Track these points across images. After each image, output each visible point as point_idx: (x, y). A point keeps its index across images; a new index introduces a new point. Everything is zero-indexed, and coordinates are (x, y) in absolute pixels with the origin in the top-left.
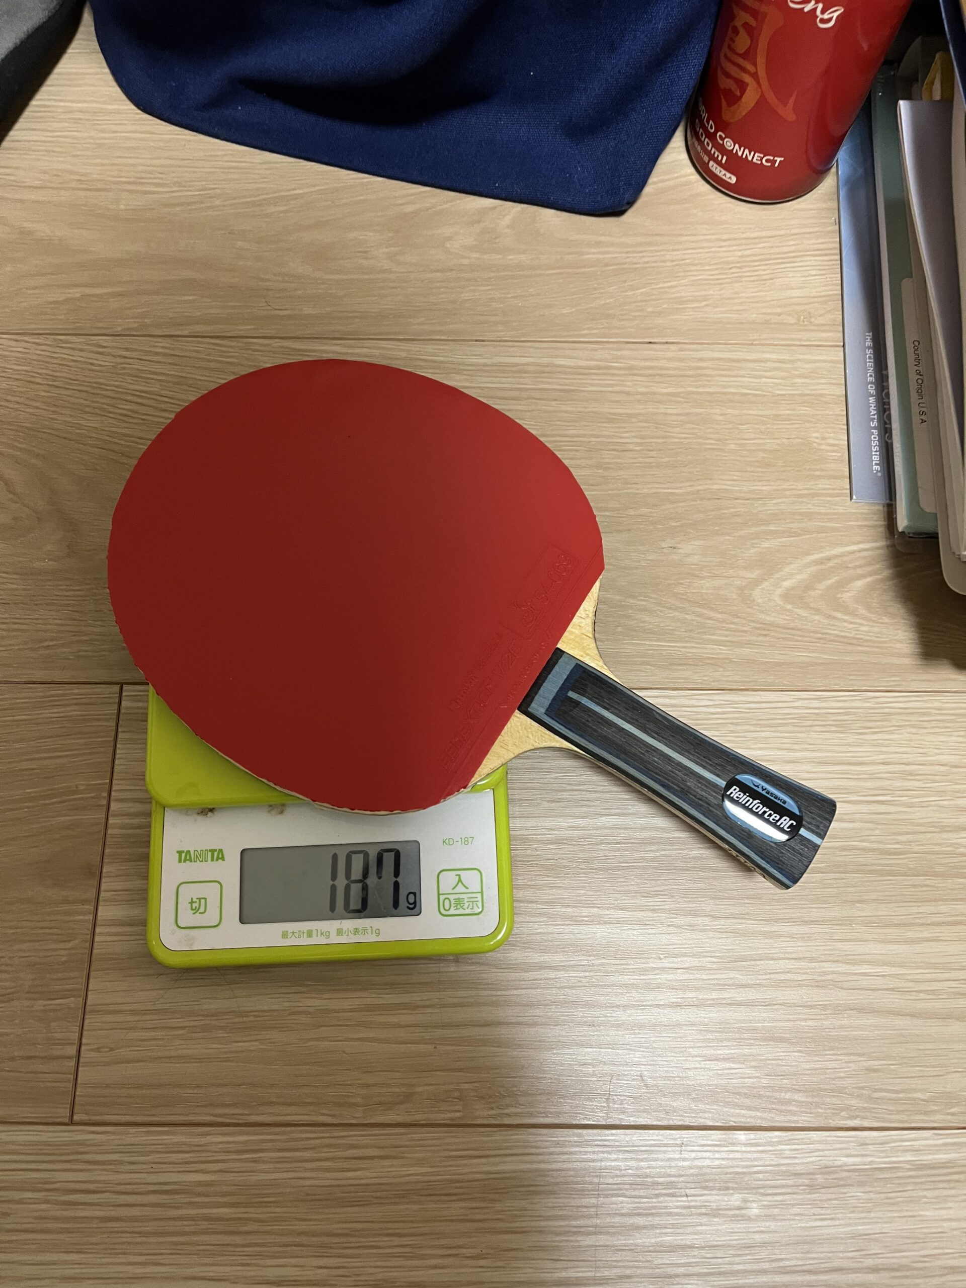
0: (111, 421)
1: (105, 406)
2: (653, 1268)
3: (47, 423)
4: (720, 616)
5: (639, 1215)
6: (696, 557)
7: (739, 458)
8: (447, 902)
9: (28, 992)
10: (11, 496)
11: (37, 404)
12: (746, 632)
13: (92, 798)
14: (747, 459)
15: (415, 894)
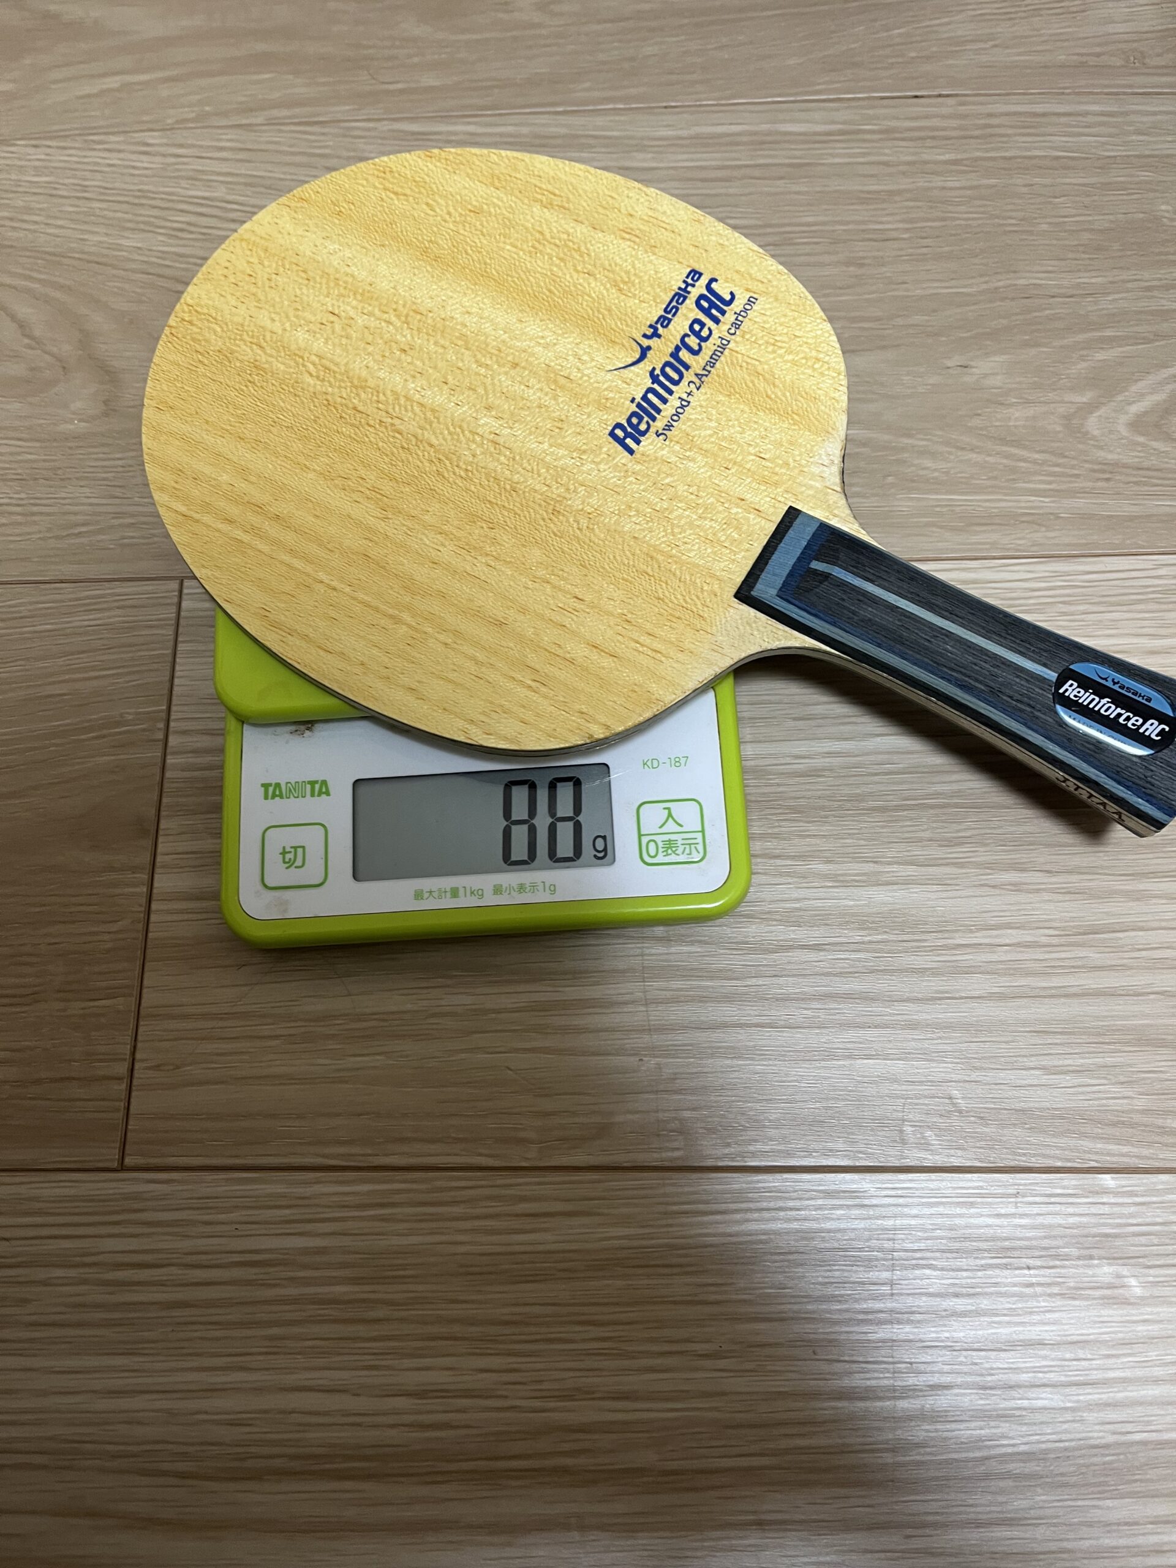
0: (161, 238)
1: (152, 220)
2: (982, 1375)
3: (72, 245)
4: (1037, 456)
5: (957, 1295)
6: (999, 377)
7: (1055, 242)
8: (652, 846)
9: (59, 991)
10: (26, 341)
11: (60, 222)
12: (1077, 476)
13: (144, 730)
14: (1067, 242)
15: (604, 838)
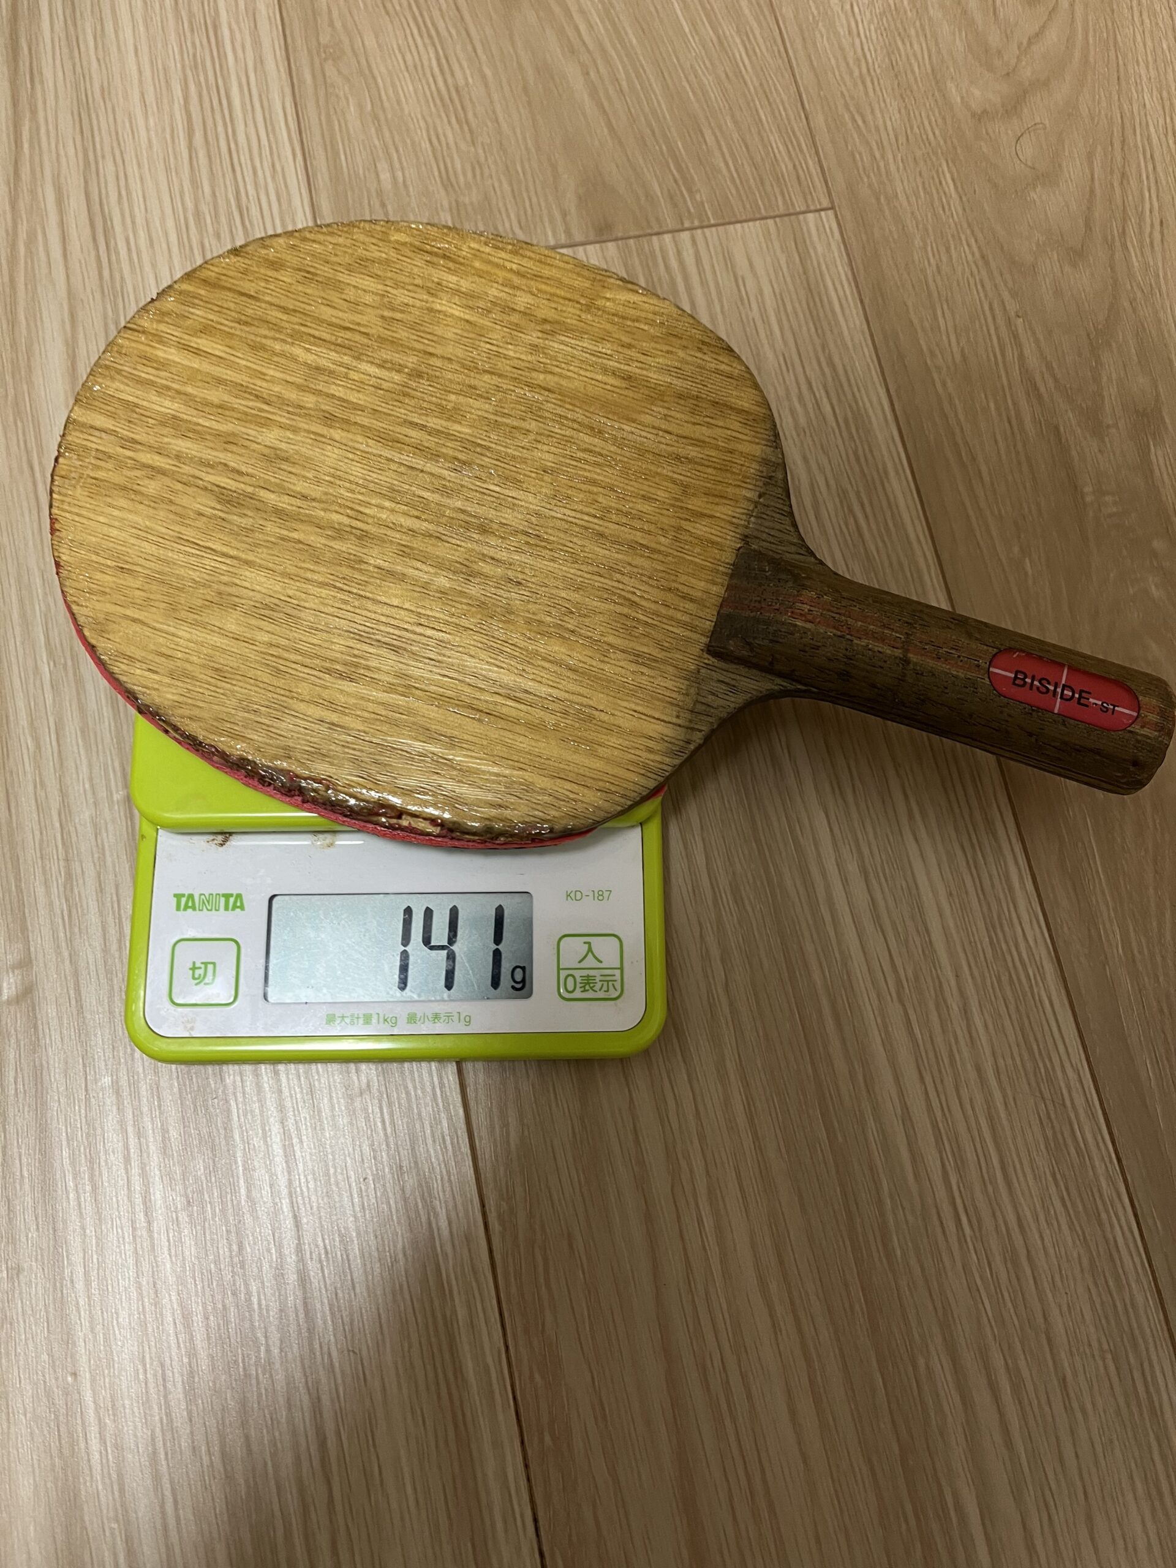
4: (1168, 937)
10: (1025, 42)
12: (1157, 980)
13: (689, 211)
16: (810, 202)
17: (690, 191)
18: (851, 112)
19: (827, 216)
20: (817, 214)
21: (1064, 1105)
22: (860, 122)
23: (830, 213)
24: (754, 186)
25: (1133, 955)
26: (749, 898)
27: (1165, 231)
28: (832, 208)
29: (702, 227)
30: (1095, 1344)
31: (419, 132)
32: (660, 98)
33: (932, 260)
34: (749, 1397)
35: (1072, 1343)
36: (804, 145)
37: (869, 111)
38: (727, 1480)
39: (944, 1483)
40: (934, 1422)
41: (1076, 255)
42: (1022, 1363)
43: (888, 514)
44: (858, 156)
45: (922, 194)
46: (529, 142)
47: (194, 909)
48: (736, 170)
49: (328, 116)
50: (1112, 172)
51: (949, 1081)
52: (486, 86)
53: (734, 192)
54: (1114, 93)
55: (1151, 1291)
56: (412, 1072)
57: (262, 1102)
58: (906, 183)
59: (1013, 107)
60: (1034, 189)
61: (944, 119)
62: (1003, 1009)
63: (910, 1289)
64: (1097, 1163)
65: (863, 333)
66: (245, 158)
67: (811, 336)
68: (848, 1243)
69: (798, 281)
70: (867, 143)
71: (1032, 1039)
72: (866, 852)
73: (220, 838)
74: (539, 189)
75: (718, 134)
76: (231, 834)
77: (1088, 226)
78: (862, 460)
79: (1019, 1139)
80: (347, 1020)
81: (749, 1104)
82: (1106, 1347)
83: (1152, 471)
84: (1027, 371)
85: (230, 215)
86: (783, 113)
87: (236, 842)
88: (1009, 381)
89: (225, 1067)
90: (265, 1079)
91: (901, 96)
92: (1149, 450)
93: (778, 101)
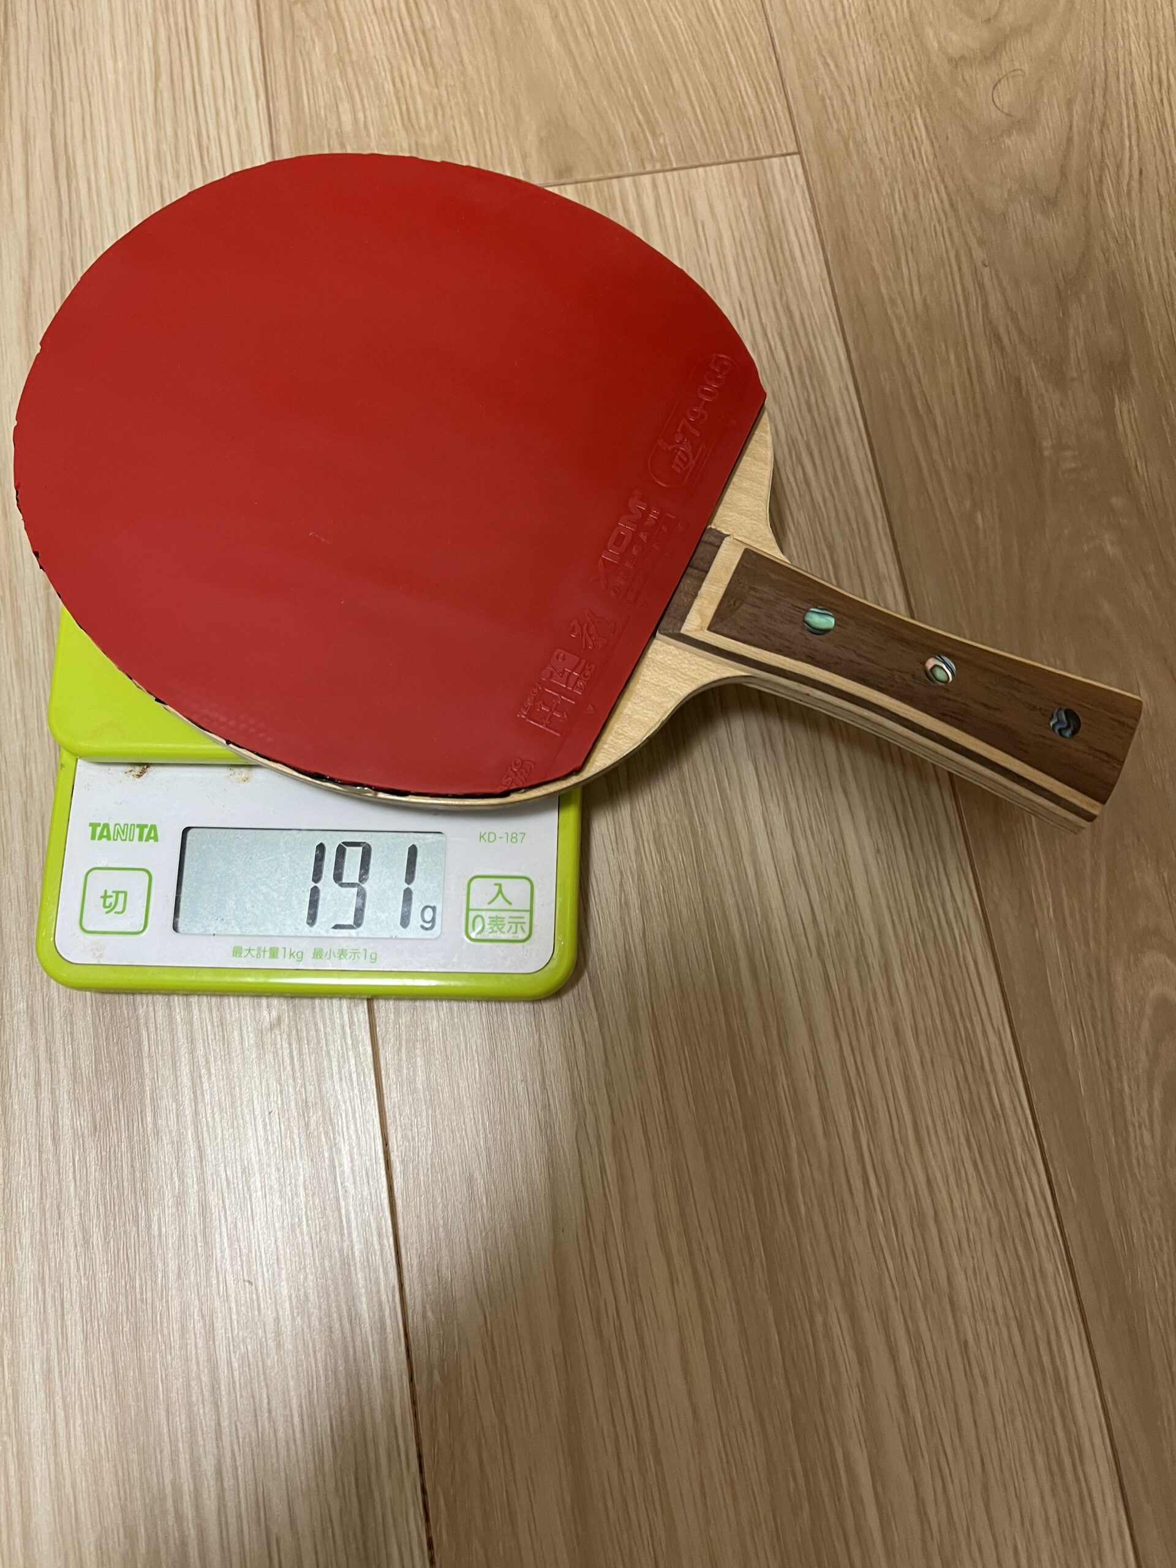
13: (651, 154)
16: (776, 147)
17: (654, 134)
18: (824, 57)
19: (792, 160)
20: (782, 159)
21: (983, 1068)
22: (832, 66)
23: (796, 158)
24: (719, 129)
25: (1064, 918)
26: (671, 848)
27: (1144, 182)
28: (799, 153)
29: (663, 171)
30: (1000, 1311)
31: (383, 74)
32: (629, 41)
33: (898, 206)
34: (642, 1345)
35: (976, 1308)
36: (773, 91)
37: (842, 55)
38: (615, 1426)
39: (835, 1442)
40: (828, 1379)
41: (1049, 204)
42: (923, 1326)
43: (837, 465)
44: (828, 101)
45: (892, 139)
46: (493, 83)
47: (109, 839)
48: (702, 114)
49: (294, 58)
50: (1091, 120)
51: (865, 1038)
52: (454, 28)
53: (699, 135)
54: (1100, 38)
55: (1062, 1261)
56: (322, 1010)
57: (172, 1032)
58: (876, 129)
59: (991, 54)
60: (1010, 135)
61: (919, 64)
62: (925, 969)
63: (812, 1245)
64: (1013, 1127)
65: (823, 281)
66: (208, 100)
67: (769, 284)
68: (751, 1197)
69: (759, 227)
70: (839, 87)
71: (954, 1001)
72: (793, 805)
73: (138, 769)
74: (501, 131)
75: (686, 76)
76: (148, 765)
77: (1063, 174)
78: (814, 408)
79: (935, 1100)
80: (254, 953)
81: (658, 1053)
82: (1011, 1314)
83: (1115, 426)
84: (991, 322)
85: (190, 154)
86: (754, 57)
87: (153, 772)
88: (971, 331)
89: (138, 998)
90: (178, 1010)
91: (877, 41)
92: (1114, 406)
93: (749, 45)
